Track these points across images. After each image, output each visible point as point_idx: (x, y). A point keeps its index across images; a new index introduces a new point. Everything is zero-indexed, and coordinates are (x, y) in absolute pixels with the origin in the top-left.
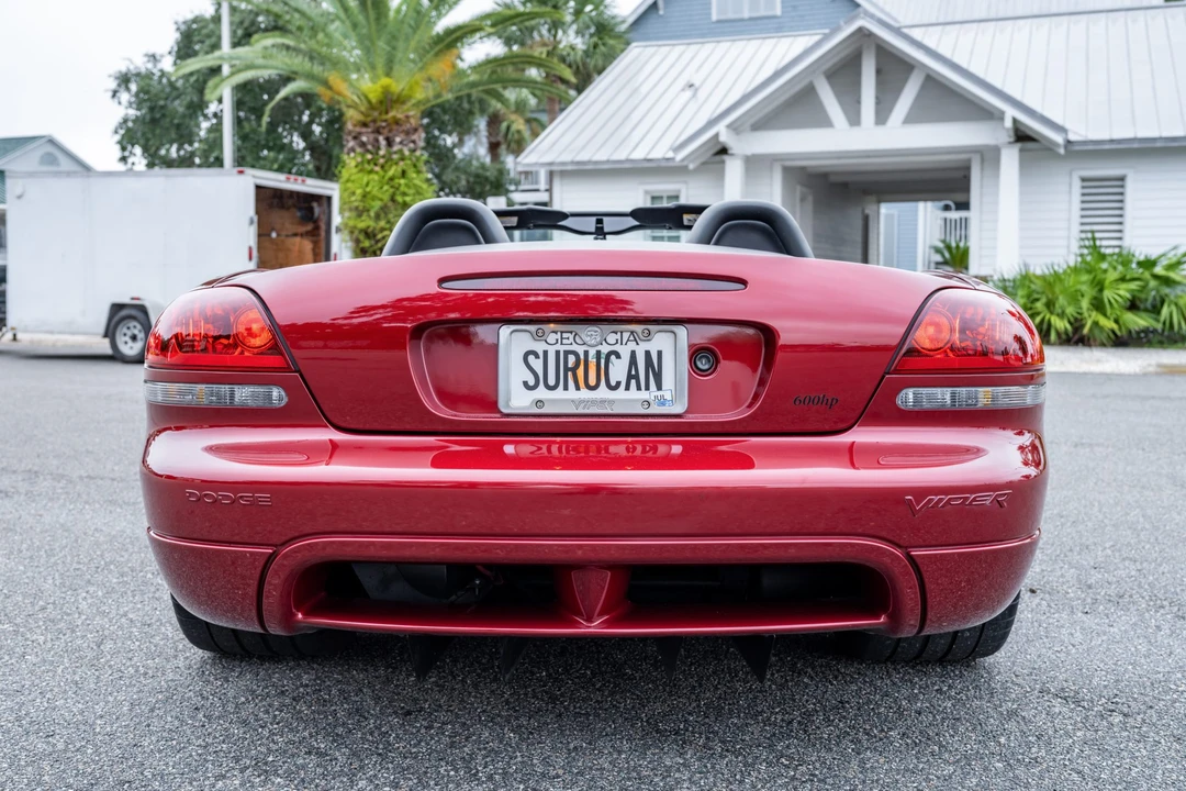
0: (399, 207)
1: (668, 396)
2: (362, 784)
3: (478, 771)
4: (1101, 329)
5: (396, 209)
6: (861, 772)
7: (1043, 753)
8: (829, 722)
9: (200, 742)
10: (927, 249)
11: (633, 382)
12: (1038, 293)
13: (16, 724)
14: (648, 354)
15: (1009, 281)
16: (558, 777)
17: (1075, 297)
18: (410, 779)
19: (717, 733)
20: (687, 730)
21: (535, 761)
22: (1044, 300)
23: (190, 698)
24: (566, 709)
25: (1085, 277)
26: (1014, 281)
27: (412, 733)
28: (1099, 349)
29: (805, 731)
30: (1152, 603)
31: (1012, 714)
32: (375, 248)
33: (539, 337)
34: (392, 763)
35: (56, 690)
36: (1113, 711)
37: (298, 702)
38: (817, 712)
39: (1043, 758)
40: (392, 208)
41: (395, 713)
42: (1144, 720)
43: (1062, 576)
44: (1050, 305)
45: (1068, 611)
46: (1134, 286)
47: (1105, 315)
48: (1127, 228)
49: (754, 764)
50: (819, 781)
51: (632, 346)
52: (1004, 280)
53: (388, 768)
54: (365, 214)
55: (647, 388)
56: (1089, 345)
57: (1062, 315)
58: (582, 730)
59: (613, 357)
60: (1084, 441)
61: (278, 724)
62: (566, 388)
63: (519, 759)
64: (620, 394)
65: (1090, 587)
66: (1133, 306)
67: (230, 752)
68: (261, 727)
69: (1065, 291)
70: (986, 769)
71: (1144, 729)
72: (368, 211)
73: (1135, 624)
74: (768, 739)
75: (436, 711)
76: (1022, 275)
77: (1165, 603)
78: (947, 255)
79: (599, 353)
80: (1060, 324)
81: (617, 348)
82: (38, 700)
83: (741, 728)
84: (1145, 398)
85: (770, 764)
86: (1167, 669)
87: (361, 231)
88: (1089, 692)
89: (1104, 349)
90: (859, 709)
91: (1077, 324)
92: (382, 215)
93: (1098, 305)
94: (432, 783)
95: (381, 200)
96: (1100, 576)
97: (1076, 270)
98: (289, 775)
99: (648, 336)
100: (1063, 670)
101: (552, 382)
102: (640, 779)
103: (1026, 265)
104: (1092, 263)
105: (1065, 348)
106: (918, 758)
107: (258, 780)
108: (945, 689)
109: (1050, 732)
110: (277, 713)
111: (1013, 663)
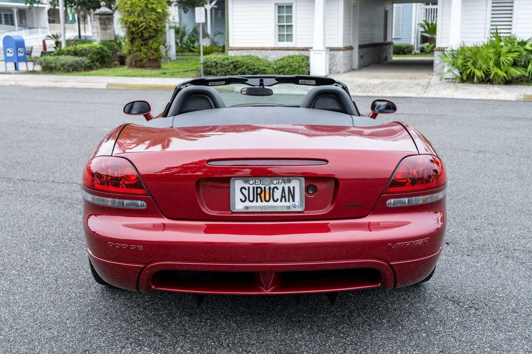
0: (149, 10)
1: (297, 204)
2: (179, 349)
3: (223, 343)
4: (499, 76)
5: (148, 12)
6: (371, 340)
7: (441, 329)
8: (359, 315)
9: (111, 331)
10: (417, 26)
11: (283, 199)
12: (469, 58)
13: (35, 323)
14: (289, 188)
15: (455, 51)
16: (254, 345)
17: (486, 61)
18: (197, 347)
19: (315, 322)
20: (303, 321)
21: (244, 337)
22: (472, 61)
23: (101, 308)
24: (255, 311)
25: (492, 50)
26: (458, 51)
27: (195, 325)
28: (497, 85)
29: (350, 320)
30: (496, 249)
31: (432, 309)
32: (138, 31)
33: (247, 182)
34: (188, 339)
35: (46, 305)
36: (472, 307)
37: (146, 309)
38: (355, 310)
39: (441, 331)
40: (146, 11)
41: (186, 314)
42: (483, 311)
43: (461, 234)
44: (474, 64)
45: (461, 253)
46: (515, 55)
47: (501, 69)
48: (514, 24)
49: (329, 337)
50: (355, 344)
51: (283, 185)
52: (453, 50)
53: (187, 342)
54: (132, 14)
55: (289, 201)
56: (493, 84)
57: (480, 69)
58: (261, 322)
59: (275, 189)
60: (482, 149)
61: (140, 321)
62: (257, 201)
63: (238, 336)
64: (278, 204)
65: (472, 241)
66: (515, 64)
67: (124, 335)
68: (134, 323)
69: (482, 57)
70: (419, 337)
71: (482, 316)
72: (134, 12)
73: (488, 261)
74: (335, 324)
75: (202, 313)
76: (461, 48)
77: (502, 249)
78: (427, 28)
79: (270, 188)
80: (479, 73)
81: (277, 186)
82: (40, 311)
83: (325, 319)
84: (515, 119)
85: (336, 337)
86: (497, 285)
87: (131, 23)
88: (464, 298)
89: (500, 86)
90: (371, 309)
91: (487, 73)
92: (142, 14)
93: (498, 64)
94: (206, 348)
95: (141, 7)
96: (477, 235)
97: (487, 46)
98: (149, 346)
99: (289, 181)
100: (455, 287)
101: (251, 199)
102: (286, 345)
103: (463, 42)
104: (496, 43)
105: (481, 85)
106: (393, 332)
107: (138, 349)
108: (406, 297)
109: (446, 319)
110: (138, 316)
111: (435, 284)
